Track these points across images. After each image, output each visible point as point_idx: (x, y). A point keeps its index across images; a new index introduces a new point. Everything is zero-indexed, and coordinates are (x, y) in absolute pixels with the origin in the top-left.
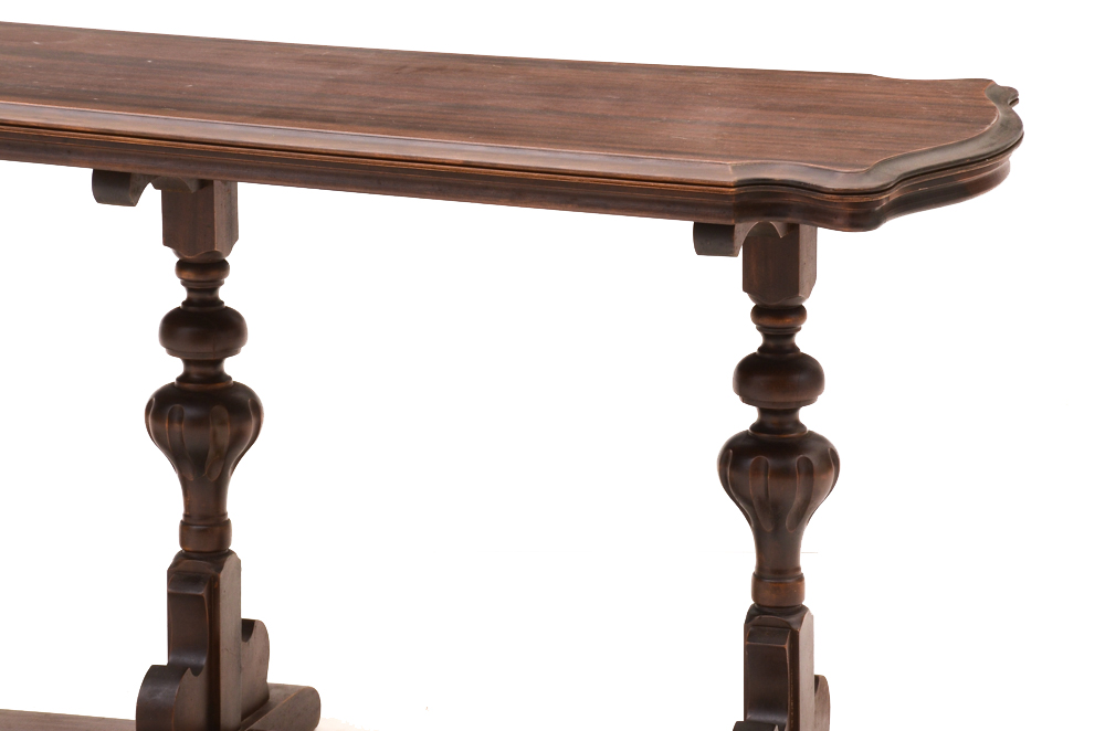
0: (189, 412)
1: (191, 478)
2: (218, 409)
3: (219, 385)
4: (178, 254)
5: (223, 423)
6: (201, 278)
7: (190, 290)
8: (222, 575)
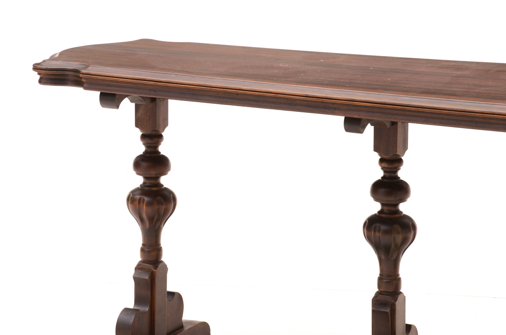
0: (383, 227)
1: (383, 257)
2: (396, 226)
3: (397, 216)
4: (380, 155)
5: (398, 233)
6: (390, 166)
7: (385, 172)
8: (397, 303)
